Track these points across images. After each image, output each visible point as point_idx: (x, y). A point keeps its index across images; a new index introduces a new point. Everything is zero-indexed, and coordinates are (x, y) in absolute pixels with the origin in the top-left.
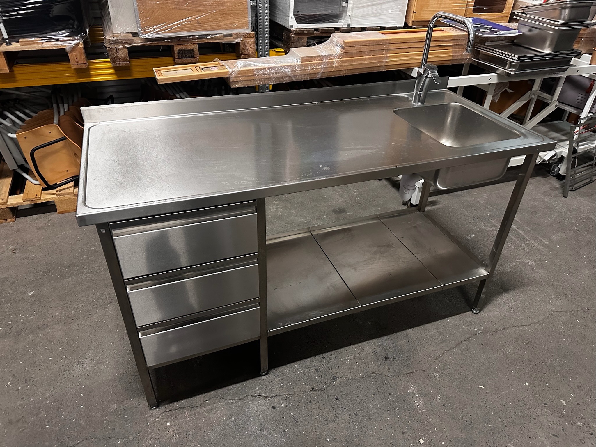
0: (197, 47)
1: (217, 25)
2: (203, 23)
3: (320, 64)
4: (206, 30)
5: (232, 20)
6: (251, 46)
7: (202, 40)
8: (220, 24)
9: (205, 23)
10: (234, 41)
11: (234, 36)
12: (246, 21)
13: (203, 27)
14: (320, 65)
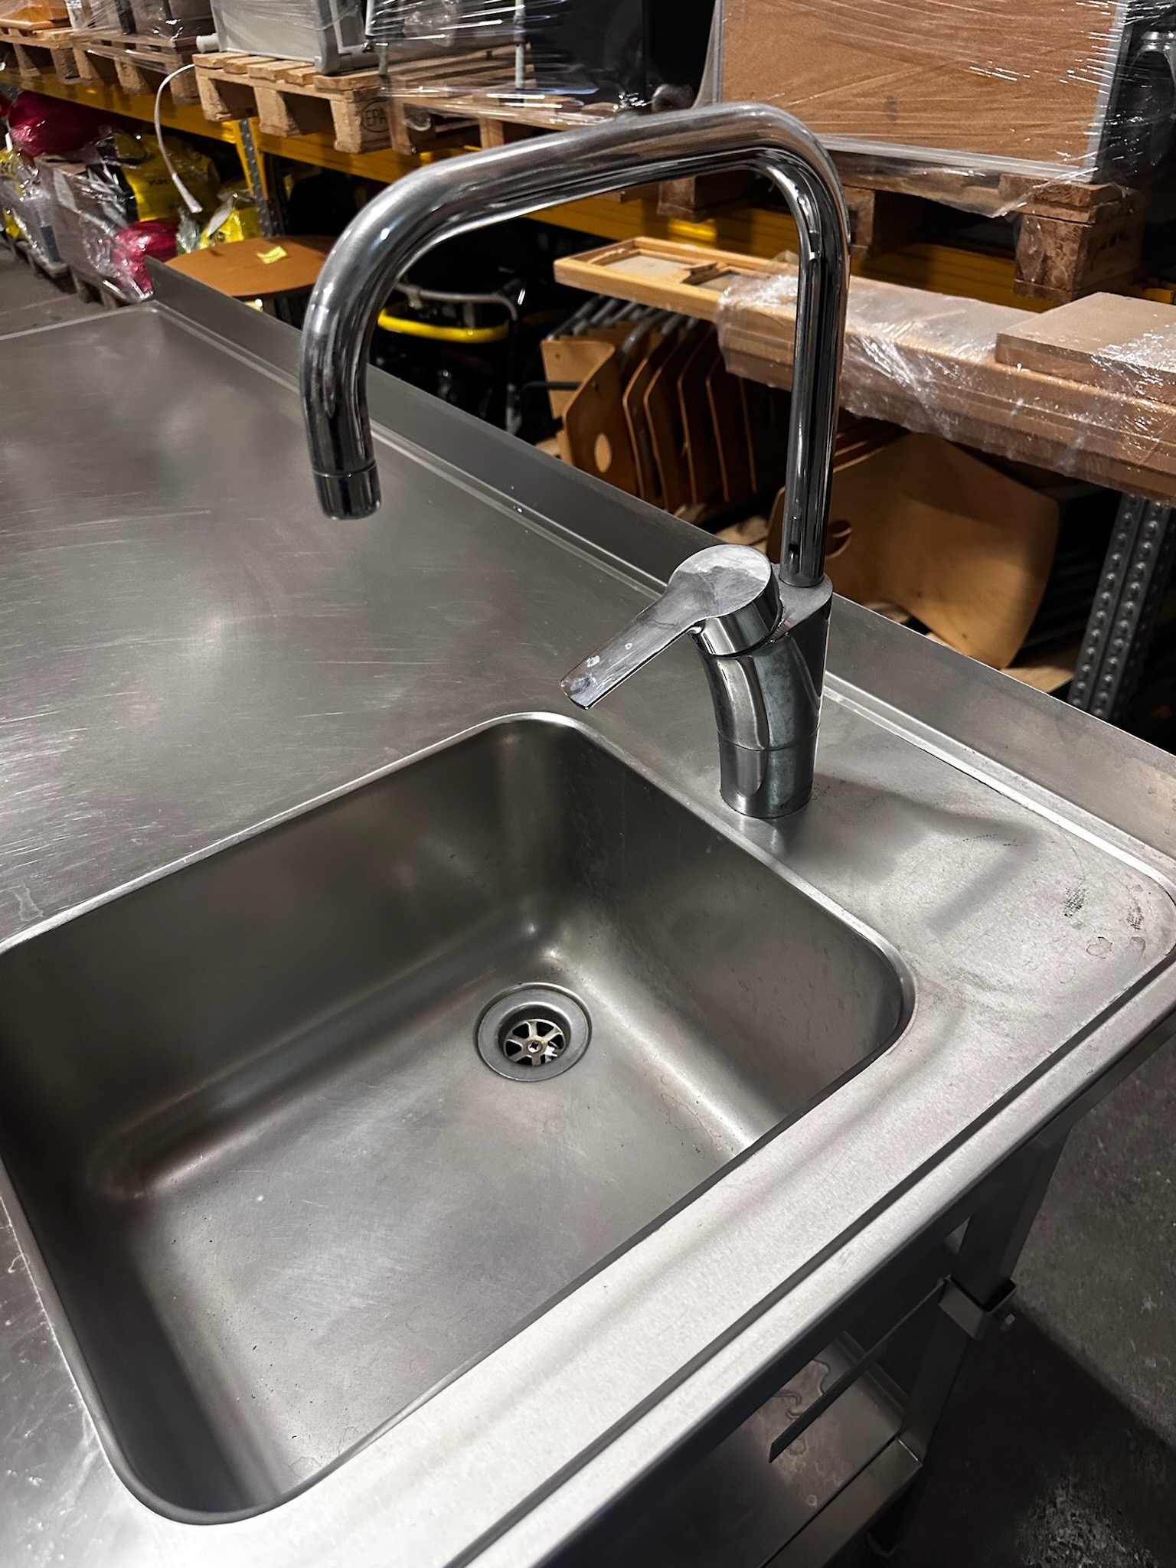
0: (872, 204)
1: (953, 127)
2: (905, 111)
3: (1080, 403)
4: (910, 141)
5: (1022, 114)
6: (1061, 248)
7: (892, 179)
8: (969, 122)
9: (912, 112)
10: (995, 210)
11: (1003, 184)
12: (1078, 128)
13: (902, 125)
14: (1080, 411)
